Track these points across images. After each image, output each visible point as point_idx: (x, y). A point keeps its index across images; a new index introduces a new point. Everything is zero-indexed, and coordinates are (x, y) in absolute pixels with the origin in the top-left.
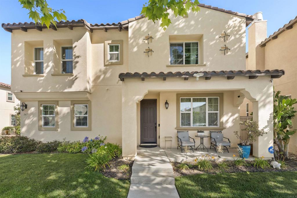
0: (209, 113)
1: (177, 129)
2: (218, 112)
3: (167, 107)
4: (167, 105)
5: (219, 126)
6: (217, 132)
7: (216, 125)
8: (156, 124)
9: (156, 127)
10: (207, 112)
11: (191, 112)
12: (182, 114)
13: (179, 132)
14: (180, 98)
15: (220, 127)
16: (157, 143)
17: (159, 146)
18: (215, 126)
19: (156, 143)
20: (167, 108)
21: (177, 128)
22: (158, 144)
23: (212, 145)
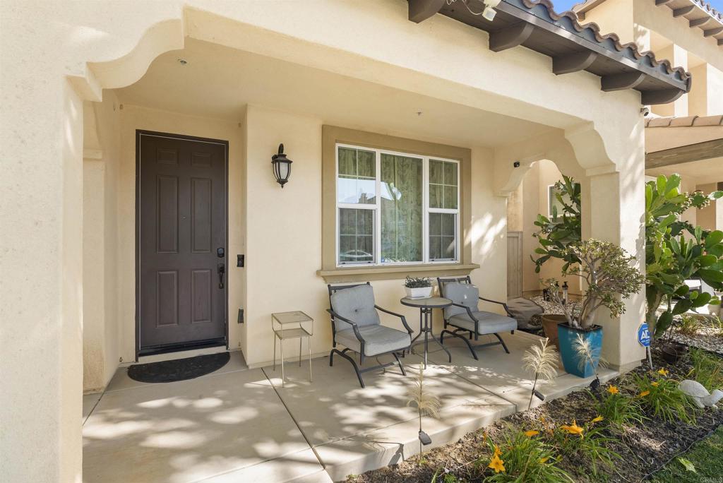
0: (431, 215)
1: (325, 278)
2: (457, 211)
3: (283, 177)
4: (283, 167)
5: (459, 262)
6: (460, 280)
7: (451, 255)
8: (223, 254)
9: (223, 270)
10: (427, 210)
11: (377, 207)
12: (342, 210)
13: (336, 289)
14: (338, 145)
15: (462, 263)
16: (226, 344)
17: (240, 355)
18: (448, 261)
19: (222, 340)
20: (282, 182)
21: (323, 273)
22: (233, 344)
23: (450, 328)
